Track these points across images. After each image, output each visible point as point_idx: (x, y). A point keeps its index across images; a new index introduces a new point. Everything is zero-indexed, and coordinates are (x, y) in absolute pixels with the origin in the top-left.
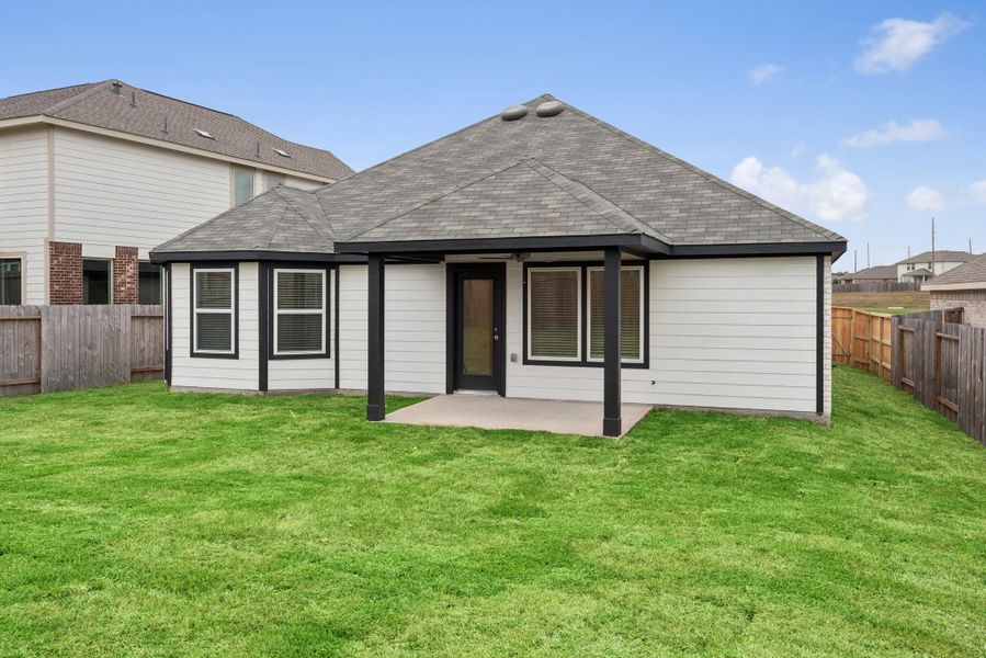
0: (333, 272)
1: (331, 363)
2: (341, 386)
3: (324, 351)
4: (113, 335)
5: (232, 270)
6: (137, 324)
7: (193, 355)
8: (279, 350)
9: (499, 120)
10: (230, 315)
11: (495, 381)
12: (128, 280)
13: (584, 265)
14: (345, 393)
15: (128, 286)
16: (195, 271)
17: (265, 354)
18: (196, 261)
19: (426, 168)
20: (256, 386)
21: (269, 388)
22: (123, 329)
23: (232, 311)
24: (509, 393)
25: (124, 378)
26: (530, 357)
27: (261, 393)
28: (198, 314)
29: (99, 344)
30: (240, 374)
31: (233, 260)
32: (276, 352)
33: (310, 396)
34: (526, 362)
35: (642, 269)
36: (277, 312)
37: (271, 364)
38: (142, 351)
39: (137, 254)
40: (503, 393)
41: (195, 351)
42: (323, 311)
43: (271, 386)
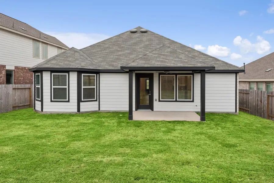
0: (98, 75)
1: (97, 102)
2: (101, 109)
3: (96, 99)
4: (7, 94)
5: (67, 74)
6: (14, 91)
7: (51, 101)
8: (83, 99)
9: (129, 32)
10: (66, 88)
11: (150, 107)
12: (3, 76)
13: (176, 74)
14: (101, 111)
15: (3, 78)
16: (53, 74)
17: (79, 101)
18: (52, 71)
19: (115, 45)
20: (76, 110)
21: (80, 111)
22: (10, 92)
23: (67, 87)
24: (154, 110)
25: (11, 109)
26: (161, 100)
27: (78, 113)
28: (53, 88)
29: (3, 98)
30: (71, 107)
31: (68, 71)
32: (82, 100)
33: (92, 113)
34: (159, 101)
35: (192, 76)
36: (83, 87)
37: (81, 104)
38: (15, 100)
39: (5, 67)
40: (152, 110)
41: (53, 100)
42: (95, 87)
43: (81, 110)
